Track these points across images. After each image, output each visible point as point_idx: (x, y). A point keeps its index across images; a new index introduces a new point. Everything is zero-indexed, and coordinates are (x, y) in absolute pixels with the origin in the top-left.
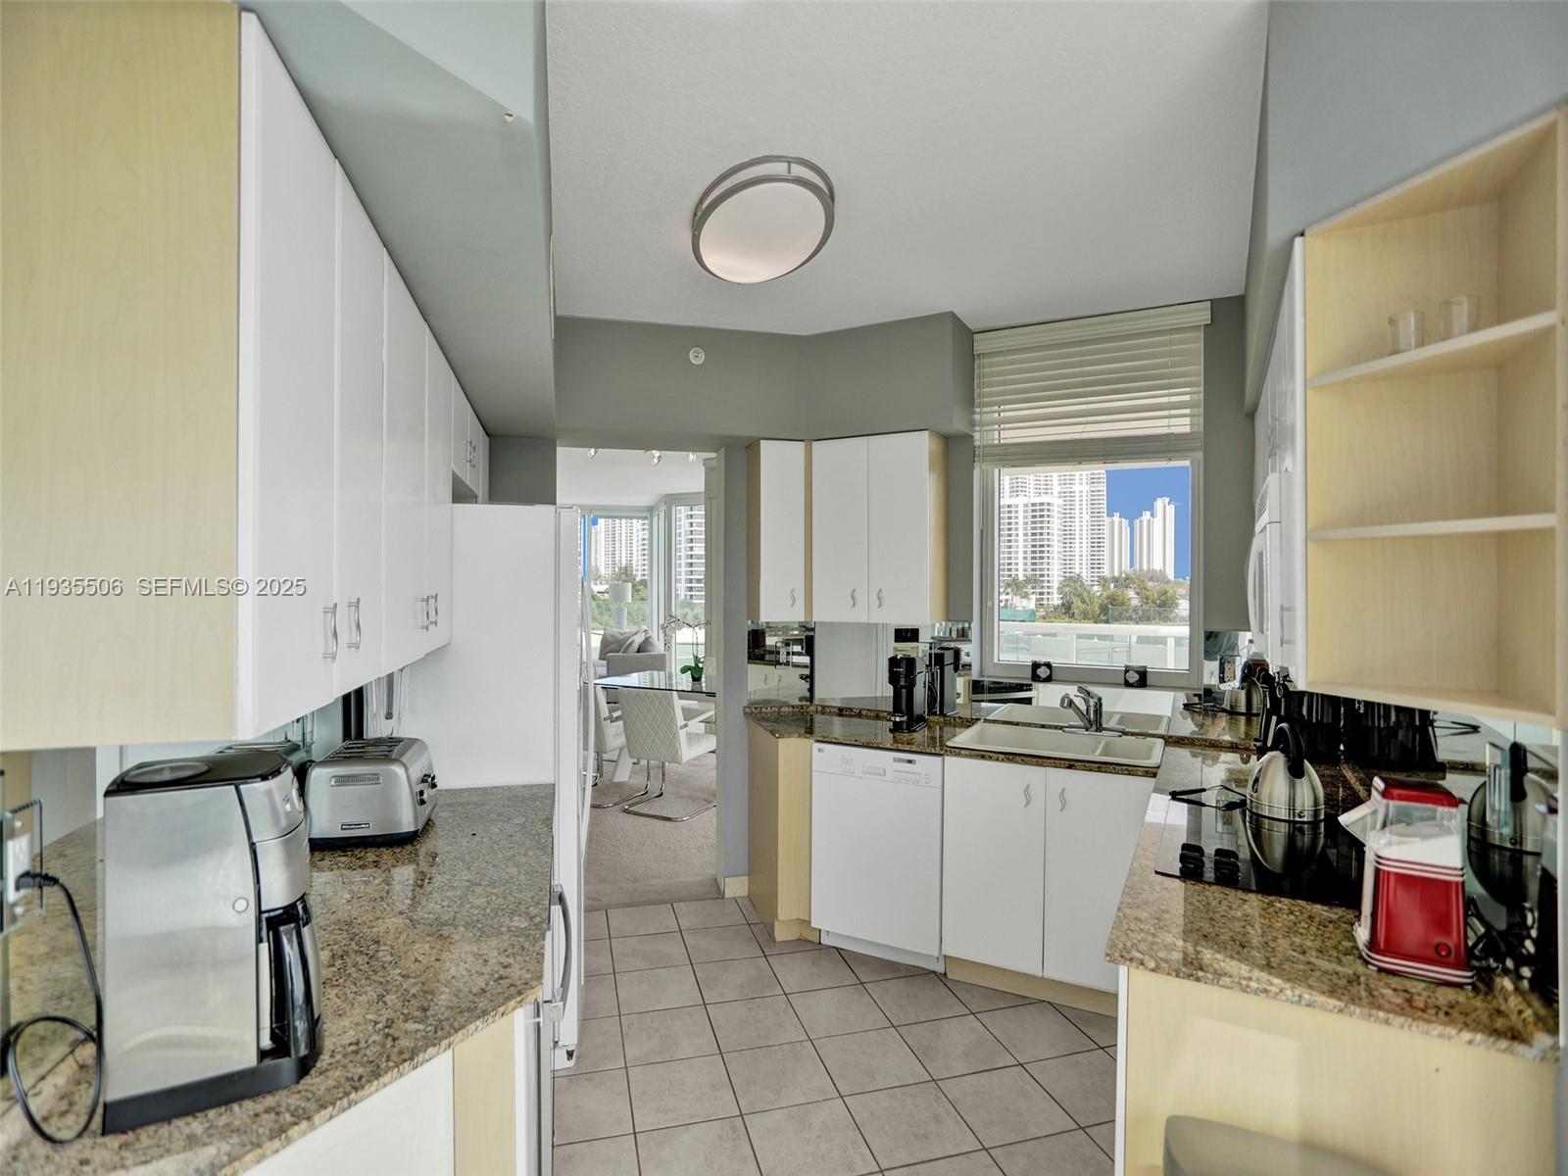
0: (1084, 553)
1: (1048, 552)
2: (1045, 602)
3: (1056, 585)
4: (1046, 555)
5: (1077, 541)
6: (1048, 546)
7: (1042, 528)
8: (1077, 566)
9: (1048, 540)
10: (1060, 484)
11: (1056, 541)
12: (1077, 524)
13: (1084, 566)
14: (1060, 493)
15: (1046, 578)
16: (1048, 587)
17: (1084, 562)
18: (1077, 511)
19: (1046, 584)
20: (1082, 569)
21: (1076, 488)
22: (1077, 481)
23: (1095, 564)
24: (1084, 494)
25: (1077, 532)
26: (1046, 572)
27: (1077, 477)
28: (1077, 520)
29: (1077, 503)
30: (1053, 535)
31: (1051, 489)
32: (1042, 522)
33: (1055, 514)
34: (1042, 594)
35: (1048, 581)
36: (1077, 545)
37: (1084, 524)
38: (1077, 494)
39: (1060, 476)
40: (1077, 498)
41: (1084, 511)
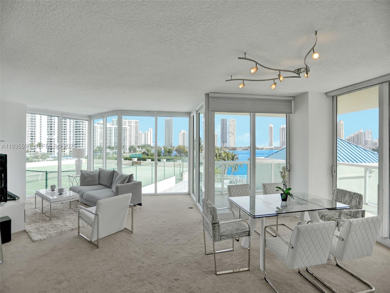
0: (134, 140)
1: (126, 139)
2: (125, 152)
3: (128, 148)
4: (125, 140)
5: (132, 137)
6: (126, 138)
7: (124, 134)
8: (132, 143)
9: (126, 137)
10: (128, 123)
11: (128, 137)
12: (132, 133)
13: (134, 143)
14: (128, 125)
15: (125, 146)
16: (126, 148)
17: (134, 142)
18: (132, 130)
19: (125, 147)
20: (133, 144)
21: (132, 124)
22: (132, 123)
23: (136, 143)
24: (134, 126)
25: (132, 135)
26: (125, 145)
27: (132, 122)
28: (132, 132)
29: (132, 128)
30: (127, 135)
31: (126, 124)
32: (124, 132)
33: (128, 130)
34: (124, 150)
35: (126, 147)
36: (132, 138)
37: (134, 133)
38: (132, 126)
39: (128, 121)
40: (132, 127)
41: (134, 130)
